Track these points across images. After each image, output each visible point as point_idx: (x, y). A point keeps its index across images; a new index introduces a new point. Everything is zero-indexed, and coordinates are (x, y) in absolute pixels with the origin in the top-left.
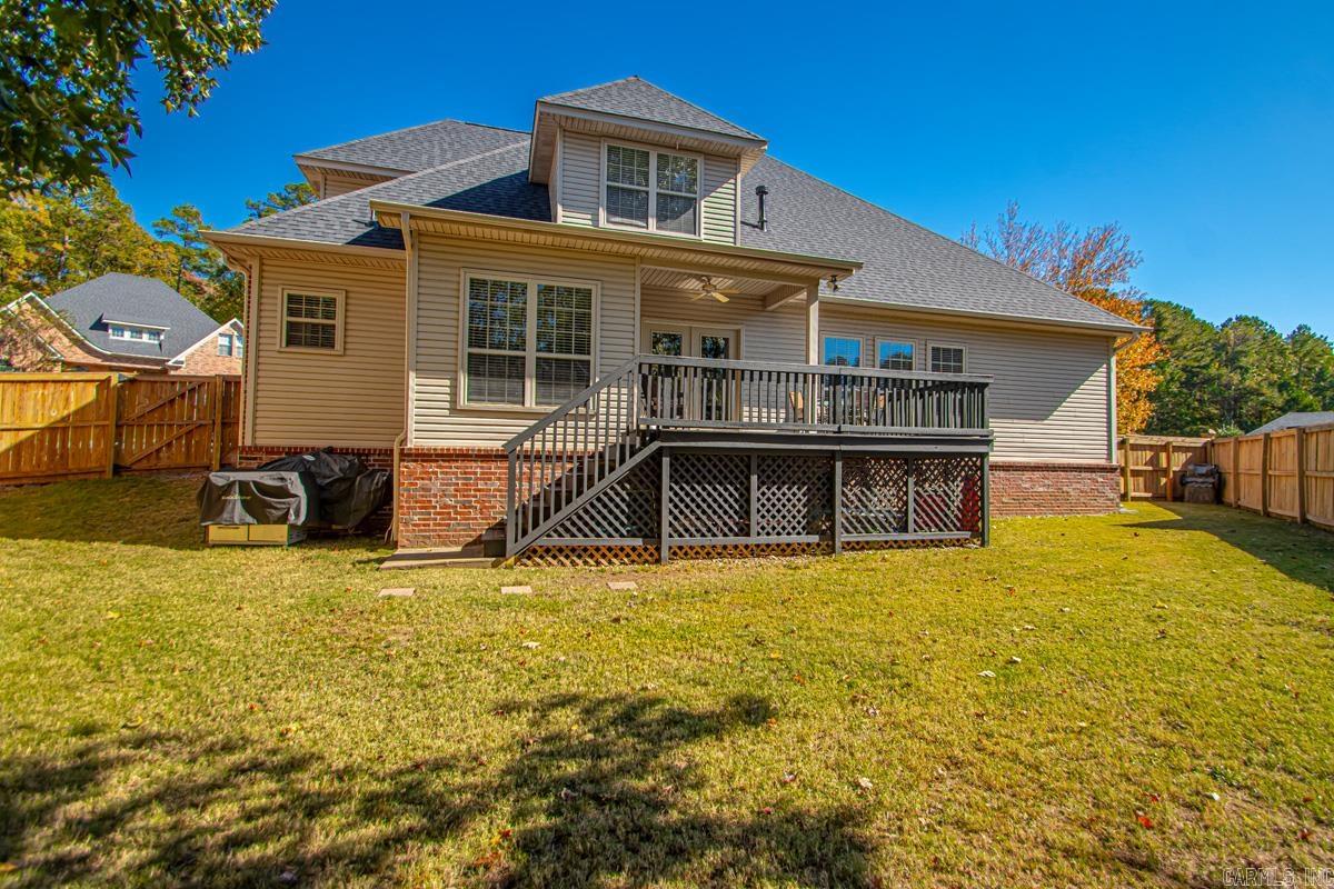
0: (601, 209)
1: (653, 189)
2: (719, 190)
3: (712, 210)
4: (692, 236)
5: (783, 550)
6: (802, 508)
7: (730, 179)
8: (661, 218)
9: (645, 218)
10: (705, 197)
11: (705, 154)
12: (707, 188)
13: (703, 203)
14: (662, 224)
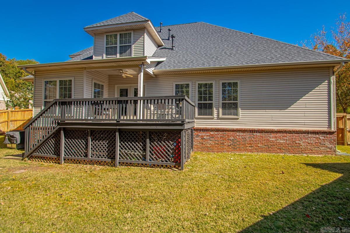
0: (104, 54)
1: (118, 45)
2: (139, 40)
3: (136, 47)
4: (130, 57)
5: (100, 163)
6: (106, 149)
7: (142, 36)
8: (121, 53)
9: (116, 54)
10: (134, 43)
11: (134, 30)
12: (135, 41)
13: (133, 46)
14: (121, 55)
